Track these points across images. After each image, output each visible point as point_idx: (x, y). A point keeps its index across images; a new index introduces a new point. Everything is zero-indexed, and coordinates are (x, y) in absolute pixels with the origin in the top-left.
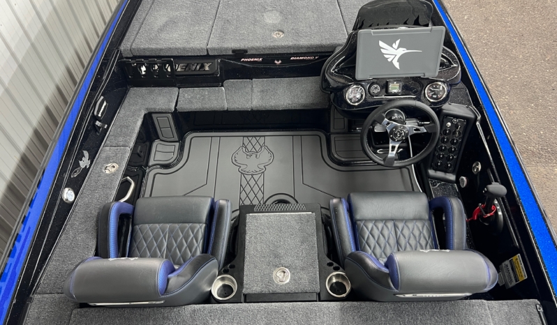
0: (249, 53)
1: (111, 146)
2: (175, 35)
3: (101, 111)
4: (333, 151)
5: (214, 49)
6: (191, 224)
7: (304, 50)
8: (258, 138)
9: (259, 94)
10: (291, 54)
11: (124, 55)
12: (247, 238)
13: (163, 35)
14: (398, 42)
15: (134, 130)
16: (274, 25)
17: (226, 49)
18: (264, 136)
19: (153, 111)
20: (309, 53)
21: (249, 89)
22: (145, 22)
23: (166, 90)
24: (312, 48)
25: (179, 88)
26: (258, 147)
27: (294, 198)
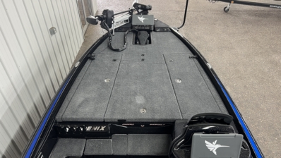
0: (127, 121)
5: (108, 119)
7: (157, 121)
9: (131, 145)
10: (150, 122)
11: (58, 121)
13: (80, 110)
14: (216, 141)
16: (141, 105)
17: (115, 119)
20: (160, 122)
21: (126, 141)
22: (71, 101)
23: (79, 140)
24: (162, 120)
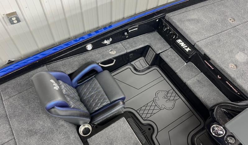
0: (210, 61)
1: (123, 45)
2: (191, 27)
3: (131, 30)
4: (197, 136)
5: (198, 46)
6: (106, 97)
7: (236, 85)
8: (177, 95)
9: (196, 80)
10: (228, 80)
11: (165, 18)
12: (113, 125)
15: (136, 47)
16: (237, 61)
17: (203, 51)
18: (180, 97)
19: (151, 46)
20: (237, 88)
21: (195, 75)
22: (188, 12)
23: (166, 44)
24: (241, 88)
25: (171, 48)
26: (172, 98)
27: (158, 132)
